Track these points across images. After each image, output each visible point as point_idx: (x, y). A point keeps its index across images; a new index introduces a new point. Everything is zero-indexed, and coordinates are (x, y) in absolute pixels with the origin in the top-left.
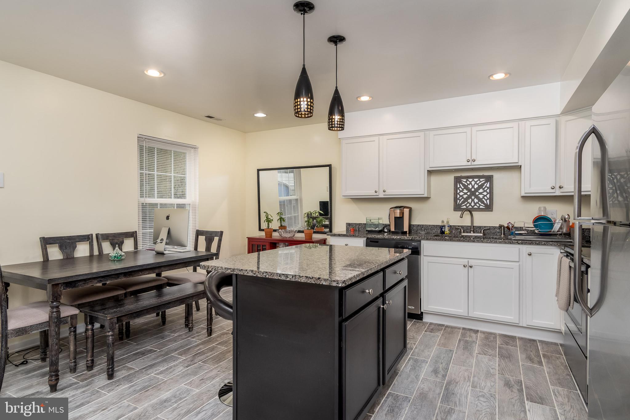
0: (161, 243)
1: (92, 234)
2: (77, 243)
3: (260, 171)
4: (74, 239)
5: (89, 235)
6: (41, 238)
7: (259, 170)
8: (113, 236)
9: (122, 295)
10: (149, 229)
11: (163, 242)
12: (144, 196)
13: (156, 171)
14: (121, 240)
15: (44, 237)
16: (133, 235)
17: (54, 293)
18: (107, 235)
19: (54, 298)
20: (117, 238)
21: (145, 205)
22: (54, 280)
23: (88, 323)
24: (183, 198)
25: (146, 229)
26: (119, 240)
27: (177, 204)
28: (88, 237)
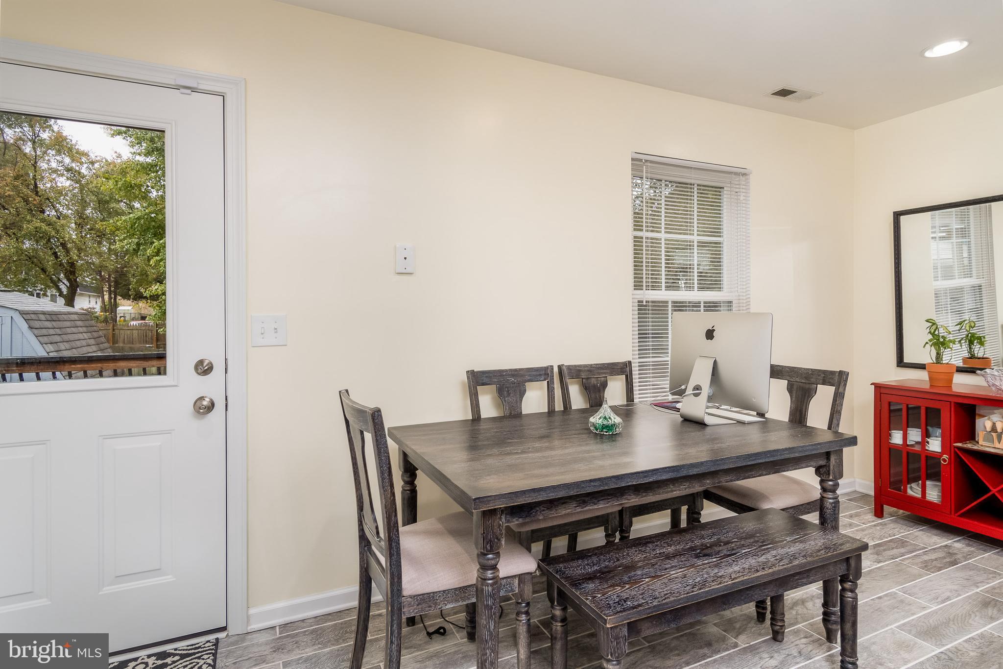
0: (696, 395)
1: (552, 366)
2: (527, 384)
3: (902, 217)
4: (522, 376)
5: (546, 368)
6: (468, 371)
7: (897, 215)
8: (588, 371)
9: (613, 516)
10: (653, 357)
11: (701, 393)
12: (644, 286)
13: (663, 230)
14: (603, 378)
15: (473, 371)
16: (623, 369)
17: (485, 532)
18: (578, 368)
19: (487, 544)
20: (595, 375)
21: (644, 303)
22: (485, 499)
23: (556, 603)
24: (715, 288)
25: (647, 357)
26: (599, 379)
27: (705, 303)
28: (545, 371)
